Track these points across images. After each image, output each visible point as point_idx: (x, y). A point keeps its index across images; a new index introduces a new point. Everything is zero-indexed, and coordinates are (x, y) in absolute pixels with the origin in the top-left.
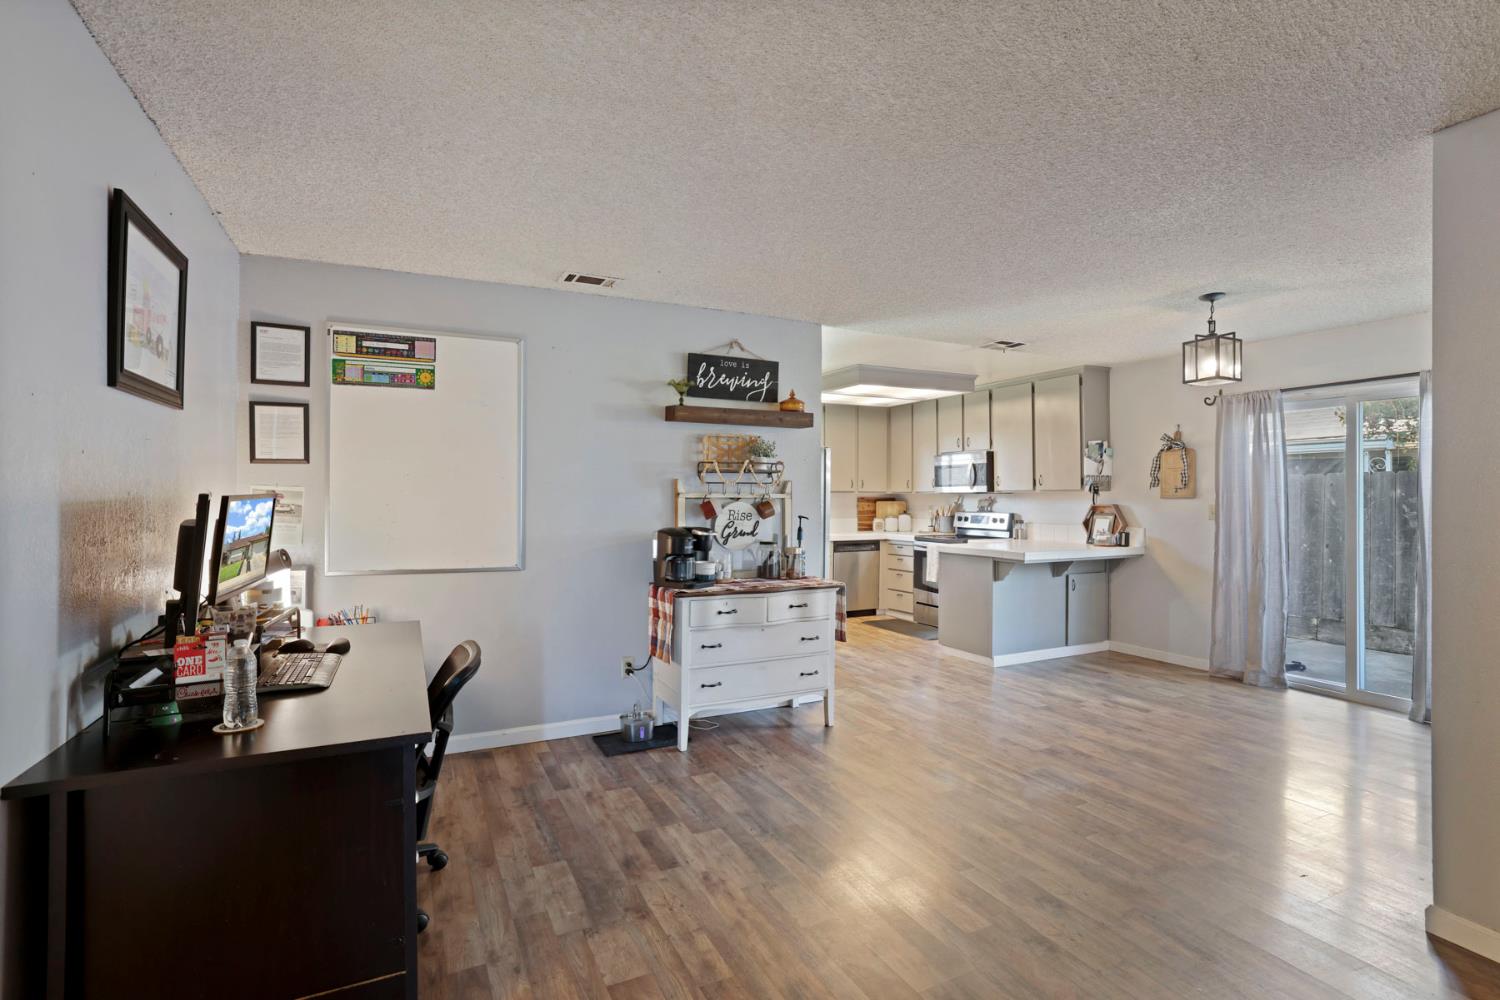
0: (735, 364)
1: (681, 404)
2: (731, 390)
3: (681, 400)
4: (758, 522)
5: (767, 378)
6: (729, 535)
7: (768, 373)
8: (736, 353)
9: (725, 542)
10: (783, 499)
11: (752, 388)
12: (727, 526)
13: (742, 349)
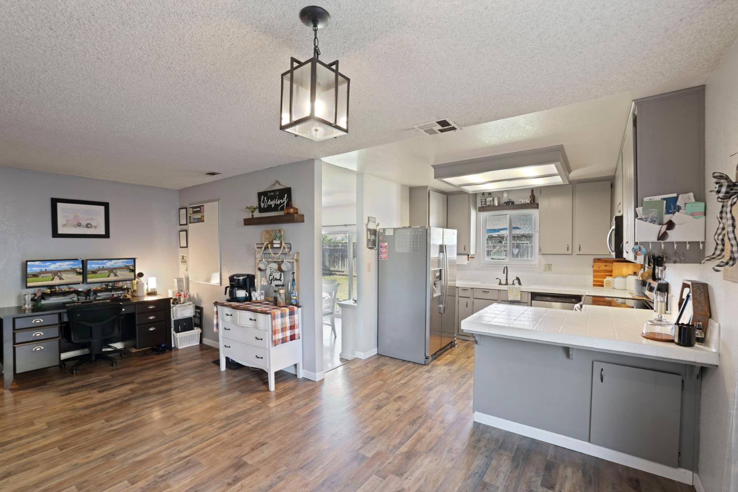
0: (273, 194)
1: (253, 217)
2: (273, 206)
3: (253, 215)
4: (281, 274)
5: (286, 197)
6: (272, 280)
7: (286, 195)
8: (278, 187)
9: (271, 283)
10: (293, 262)
11: (281, 204)
12: (270, 275)
13: (280, 185)
